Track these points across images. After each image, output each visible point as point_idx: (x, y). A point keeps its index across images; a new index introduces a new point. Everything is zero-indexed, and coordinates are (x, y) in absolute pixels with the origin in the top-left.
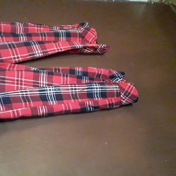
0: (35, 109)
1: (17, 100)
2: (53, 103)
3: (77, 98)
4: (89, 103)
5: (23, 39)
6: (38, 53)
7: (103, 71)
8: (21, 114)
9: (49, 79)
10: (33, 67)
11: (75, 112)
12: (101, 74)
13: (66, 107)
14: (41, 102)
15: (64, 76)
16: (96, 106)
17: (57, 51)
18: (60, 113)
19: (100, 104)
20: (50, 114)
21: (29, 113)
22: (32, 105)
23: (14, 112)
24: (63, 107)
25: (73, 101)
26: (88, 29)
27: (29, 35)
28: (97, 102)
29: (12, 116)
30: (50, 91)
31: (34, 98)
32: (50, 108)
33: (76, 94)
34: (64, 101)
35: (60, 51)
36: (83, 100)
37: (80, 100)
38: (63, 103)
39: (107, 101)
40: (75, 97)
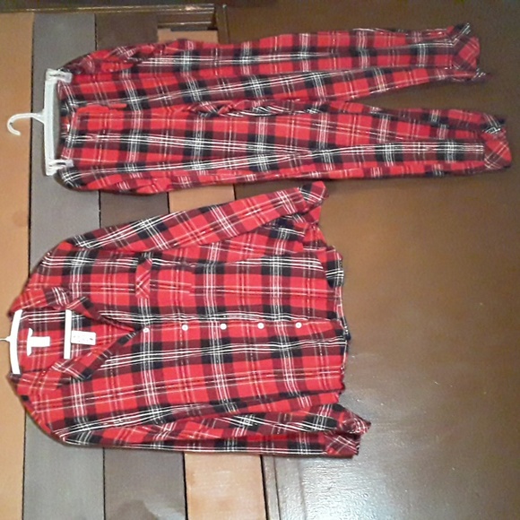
0: (367, 171)
1: (349, 159)
2: (390, 164)
3: (422, 160)
4: (437, 167)
5: (364, 60)
6: (382, 88)
7: (471, 117)
8: (351, 175)
9: (392, 126)
10: (375, 106)
11: (417, 176)
12: (466, 122)
13: (405, 170)
14: (376, 163)
15: (412, 122)
16: (446, 170)
17: (407, 85)
18: (399, 176)
19: (453, 169)
20: (386, 176)
21: (361, 174)
22: (365, 166)
23: (344, 173)
24: (402, 170)
25: (416, 162)
26: (464, 40)
27: (373, 53)
28: (449, 166)
29: (341, 177)
30: (389, 149)
31: (368, 158)
32: (386, 170)
33: (421, 154)
34: (405, 162)
35: (412, 84)
36: (431, 162)
37: (425, 162)
38: (403, 165)
39: (462, 166)
40: (419, 157)
